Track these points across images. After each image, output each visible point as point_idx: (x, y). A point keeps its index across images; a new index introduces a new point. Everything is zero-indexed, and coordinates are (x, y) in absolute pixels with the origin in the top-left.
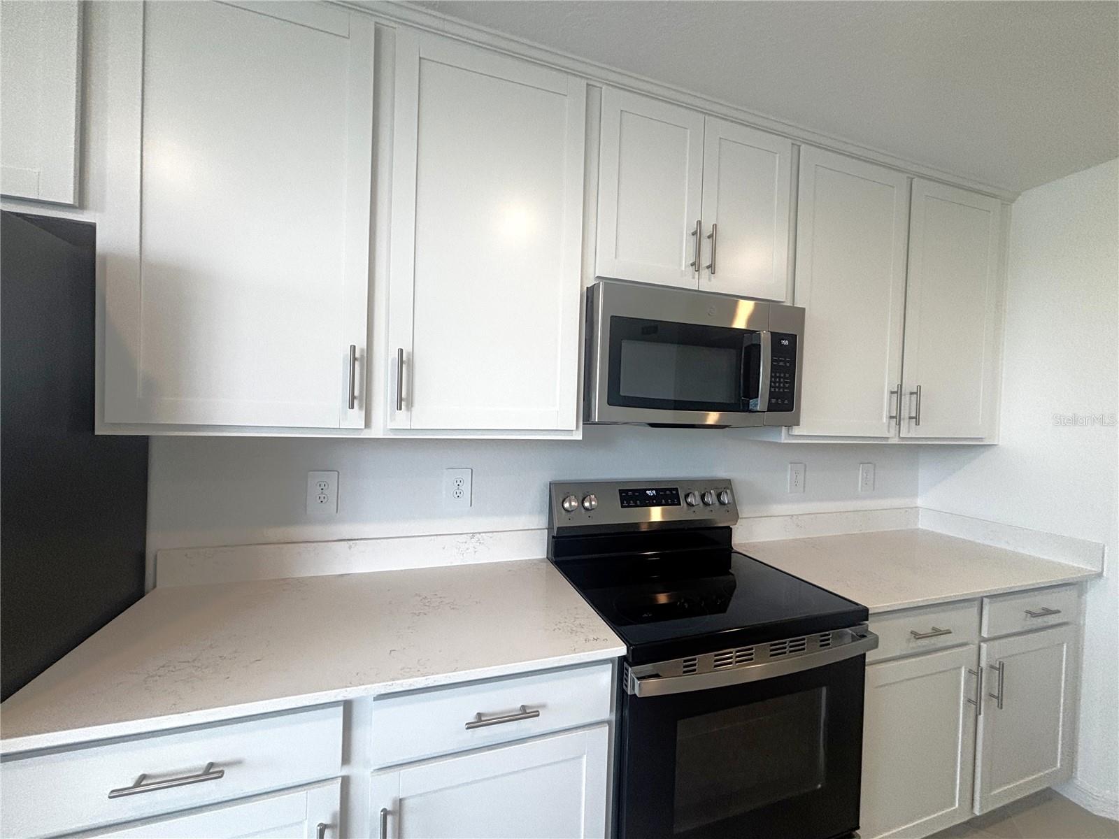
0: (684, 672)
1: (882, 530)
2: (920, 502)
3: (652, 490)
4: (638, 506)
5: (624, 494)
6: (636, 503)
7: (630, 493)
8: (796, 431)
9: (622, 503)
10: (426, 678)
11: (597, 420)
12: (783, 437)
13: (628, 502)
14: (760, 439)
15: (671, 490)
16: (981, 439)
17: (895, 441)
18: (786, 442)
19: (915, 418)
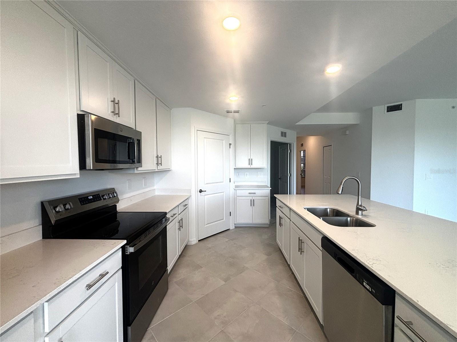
0: (139, 242)
1: (151, 196)
2: (155, 187)
3: (91, 196)
4: (88, 203)
5: (80, 200)
6: (86, 202)
7: (83, 199)
8: (140, 169)
9: (81, 204)
10: (72, 278)
11: (91, 169)
12: (136, 172)
13: (83, 203)
14: (129, 172)
15: (97, 195)
16: (169, 169)
17: (157, 170)
18: (137, 172)
19: (161, 164)
